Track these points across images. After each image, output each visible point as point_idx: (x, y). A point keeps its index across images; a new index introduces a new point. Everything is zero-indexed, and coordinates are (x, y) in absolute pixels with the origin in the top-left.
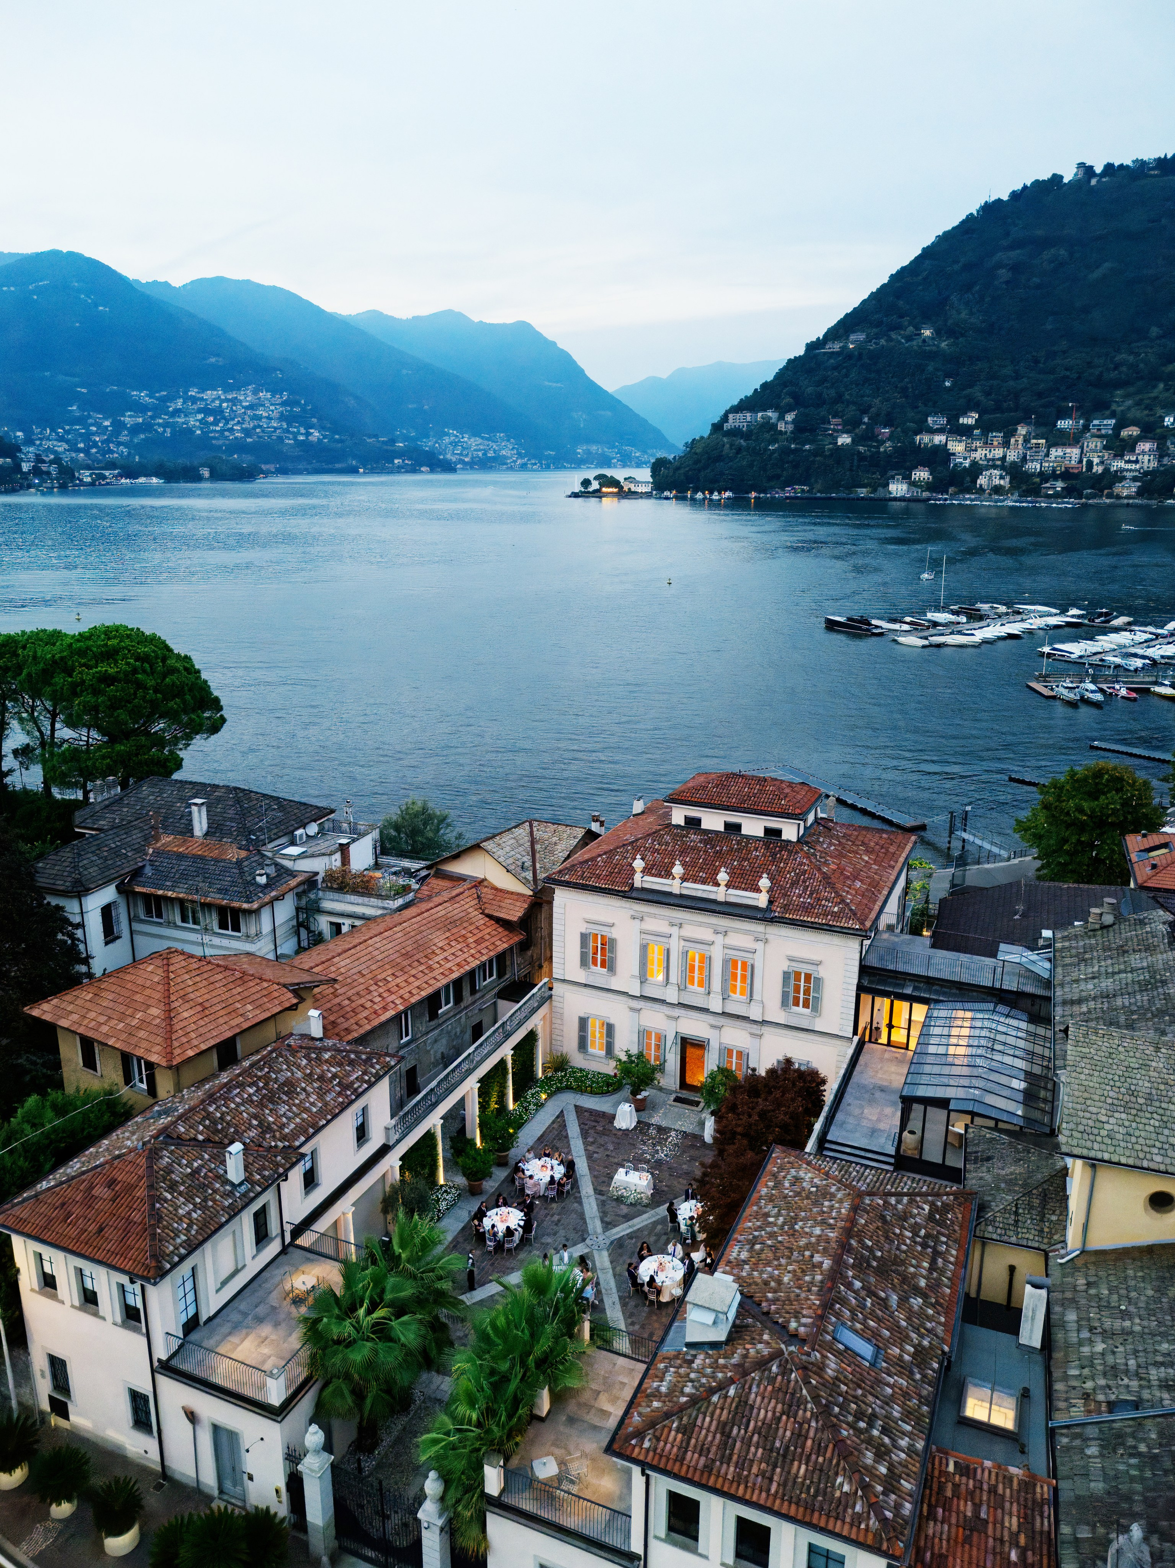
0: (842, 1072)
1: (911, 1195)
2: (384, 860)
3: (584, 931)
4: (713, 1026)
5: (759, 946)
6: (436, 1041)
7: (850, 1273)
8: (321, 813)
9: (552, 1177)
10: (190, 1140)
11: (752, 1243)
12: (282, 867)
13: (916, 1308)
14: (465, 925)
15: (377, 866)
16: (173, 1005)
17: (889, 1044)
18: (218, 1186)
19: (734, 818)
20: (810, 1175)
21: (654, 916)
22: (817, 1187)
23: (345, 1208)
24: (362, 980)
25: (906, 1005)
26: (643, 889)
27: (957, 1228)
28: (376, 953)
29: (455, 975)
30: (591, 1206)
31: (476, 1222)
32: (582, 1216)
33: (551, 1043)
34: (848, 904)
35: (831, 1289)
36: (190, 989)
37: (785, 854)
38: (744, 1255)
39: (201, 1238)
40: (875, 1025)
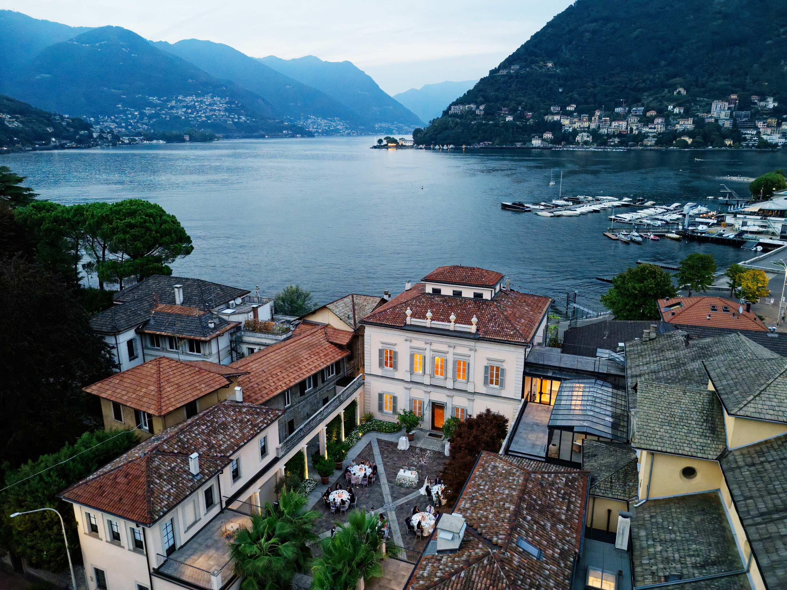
0: (516, 416)
1: (556, 473)
2: (275, 317)
3: (380, 348)
4: (448, 396)
5: (472, 353)
6: (304, 407)
7: (525, 512)
8: (243, 293)
9: (365, 474)
10: (170, 452)
11: (472, 499)
12: (223, 319)
13: (560, 530)
14: (319, 347)
15: (273, 319)
16: (162, 385)
17: (540, 402)
18: (185, 476)
19: (458, 288)
20: (502, 464)
21: (417, 339)
22: (506, 470)
23: (255, 490)
24: (264, 375)
25: (549, 382)
26: (411, 325)
27: (580, 490)
28: (271, 361)
29: (313, 372)
30: (386, 488)
31: (325, 498)
32: (381, 494)
33: (364, 408)
34: (518, 330)
35: (515, 520)
36: (171, 377)
37: (485, 306)
38: (467, 506)
39: (175, 503)
40: (533, 393)
